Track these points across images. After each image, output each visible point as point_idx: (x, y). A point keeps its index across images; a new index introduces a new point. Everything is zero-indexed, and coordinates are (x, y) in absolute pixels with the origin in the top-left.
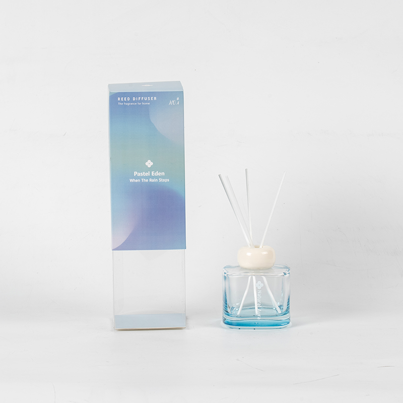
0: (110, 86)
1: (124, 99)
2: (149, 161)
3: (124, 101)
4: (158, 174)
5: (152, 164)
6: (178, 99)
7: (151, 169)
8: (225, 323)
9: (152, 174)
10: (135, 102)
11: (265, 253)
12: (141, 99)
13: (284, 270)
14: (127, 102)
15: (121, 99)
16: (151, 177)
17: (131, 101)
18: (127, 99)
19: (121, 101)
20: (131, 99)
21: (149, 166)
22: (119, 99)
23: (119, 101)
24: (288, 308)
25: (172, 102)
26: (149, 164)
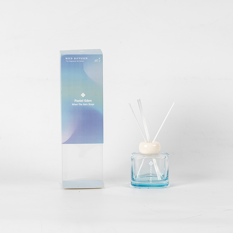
0: (61, 51)
1: (69, 58)
2: (83, 94)
3: (69, 60)
4: (88, 101)
5: (85, 95)
6: (99, 59)
7: (84, 98)
8: (132, 185)
9: (85, 101)
10: (76, 60)
11: (155, 145)
12: (79, 58)
13: (165, 155)
14: (71, 60)
15: (67, 58)
16: (84, 102)
17: (73, 60)
18: (71, 58)
19: (67, 60)
20: (73, 58)
21: (83, 96)
22: (66, 58)
23: (66, 60)
24: (168, 176)
25: (96, 61)
26: (83, 95)
